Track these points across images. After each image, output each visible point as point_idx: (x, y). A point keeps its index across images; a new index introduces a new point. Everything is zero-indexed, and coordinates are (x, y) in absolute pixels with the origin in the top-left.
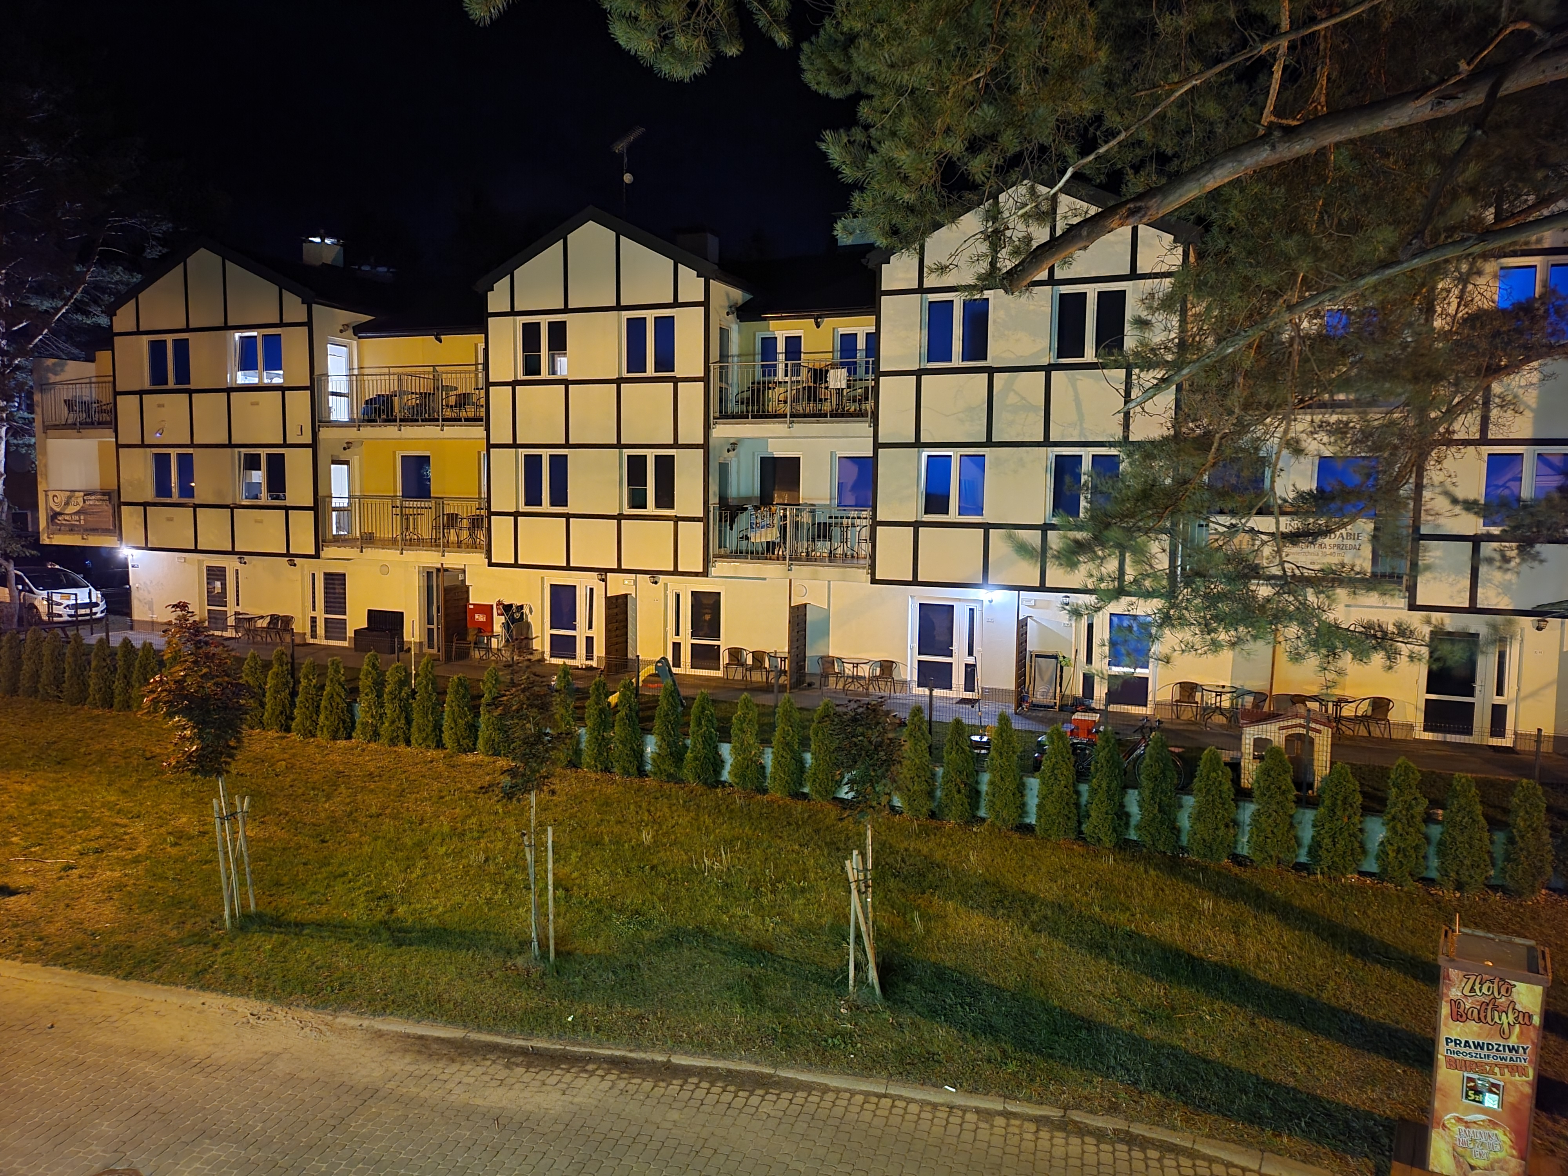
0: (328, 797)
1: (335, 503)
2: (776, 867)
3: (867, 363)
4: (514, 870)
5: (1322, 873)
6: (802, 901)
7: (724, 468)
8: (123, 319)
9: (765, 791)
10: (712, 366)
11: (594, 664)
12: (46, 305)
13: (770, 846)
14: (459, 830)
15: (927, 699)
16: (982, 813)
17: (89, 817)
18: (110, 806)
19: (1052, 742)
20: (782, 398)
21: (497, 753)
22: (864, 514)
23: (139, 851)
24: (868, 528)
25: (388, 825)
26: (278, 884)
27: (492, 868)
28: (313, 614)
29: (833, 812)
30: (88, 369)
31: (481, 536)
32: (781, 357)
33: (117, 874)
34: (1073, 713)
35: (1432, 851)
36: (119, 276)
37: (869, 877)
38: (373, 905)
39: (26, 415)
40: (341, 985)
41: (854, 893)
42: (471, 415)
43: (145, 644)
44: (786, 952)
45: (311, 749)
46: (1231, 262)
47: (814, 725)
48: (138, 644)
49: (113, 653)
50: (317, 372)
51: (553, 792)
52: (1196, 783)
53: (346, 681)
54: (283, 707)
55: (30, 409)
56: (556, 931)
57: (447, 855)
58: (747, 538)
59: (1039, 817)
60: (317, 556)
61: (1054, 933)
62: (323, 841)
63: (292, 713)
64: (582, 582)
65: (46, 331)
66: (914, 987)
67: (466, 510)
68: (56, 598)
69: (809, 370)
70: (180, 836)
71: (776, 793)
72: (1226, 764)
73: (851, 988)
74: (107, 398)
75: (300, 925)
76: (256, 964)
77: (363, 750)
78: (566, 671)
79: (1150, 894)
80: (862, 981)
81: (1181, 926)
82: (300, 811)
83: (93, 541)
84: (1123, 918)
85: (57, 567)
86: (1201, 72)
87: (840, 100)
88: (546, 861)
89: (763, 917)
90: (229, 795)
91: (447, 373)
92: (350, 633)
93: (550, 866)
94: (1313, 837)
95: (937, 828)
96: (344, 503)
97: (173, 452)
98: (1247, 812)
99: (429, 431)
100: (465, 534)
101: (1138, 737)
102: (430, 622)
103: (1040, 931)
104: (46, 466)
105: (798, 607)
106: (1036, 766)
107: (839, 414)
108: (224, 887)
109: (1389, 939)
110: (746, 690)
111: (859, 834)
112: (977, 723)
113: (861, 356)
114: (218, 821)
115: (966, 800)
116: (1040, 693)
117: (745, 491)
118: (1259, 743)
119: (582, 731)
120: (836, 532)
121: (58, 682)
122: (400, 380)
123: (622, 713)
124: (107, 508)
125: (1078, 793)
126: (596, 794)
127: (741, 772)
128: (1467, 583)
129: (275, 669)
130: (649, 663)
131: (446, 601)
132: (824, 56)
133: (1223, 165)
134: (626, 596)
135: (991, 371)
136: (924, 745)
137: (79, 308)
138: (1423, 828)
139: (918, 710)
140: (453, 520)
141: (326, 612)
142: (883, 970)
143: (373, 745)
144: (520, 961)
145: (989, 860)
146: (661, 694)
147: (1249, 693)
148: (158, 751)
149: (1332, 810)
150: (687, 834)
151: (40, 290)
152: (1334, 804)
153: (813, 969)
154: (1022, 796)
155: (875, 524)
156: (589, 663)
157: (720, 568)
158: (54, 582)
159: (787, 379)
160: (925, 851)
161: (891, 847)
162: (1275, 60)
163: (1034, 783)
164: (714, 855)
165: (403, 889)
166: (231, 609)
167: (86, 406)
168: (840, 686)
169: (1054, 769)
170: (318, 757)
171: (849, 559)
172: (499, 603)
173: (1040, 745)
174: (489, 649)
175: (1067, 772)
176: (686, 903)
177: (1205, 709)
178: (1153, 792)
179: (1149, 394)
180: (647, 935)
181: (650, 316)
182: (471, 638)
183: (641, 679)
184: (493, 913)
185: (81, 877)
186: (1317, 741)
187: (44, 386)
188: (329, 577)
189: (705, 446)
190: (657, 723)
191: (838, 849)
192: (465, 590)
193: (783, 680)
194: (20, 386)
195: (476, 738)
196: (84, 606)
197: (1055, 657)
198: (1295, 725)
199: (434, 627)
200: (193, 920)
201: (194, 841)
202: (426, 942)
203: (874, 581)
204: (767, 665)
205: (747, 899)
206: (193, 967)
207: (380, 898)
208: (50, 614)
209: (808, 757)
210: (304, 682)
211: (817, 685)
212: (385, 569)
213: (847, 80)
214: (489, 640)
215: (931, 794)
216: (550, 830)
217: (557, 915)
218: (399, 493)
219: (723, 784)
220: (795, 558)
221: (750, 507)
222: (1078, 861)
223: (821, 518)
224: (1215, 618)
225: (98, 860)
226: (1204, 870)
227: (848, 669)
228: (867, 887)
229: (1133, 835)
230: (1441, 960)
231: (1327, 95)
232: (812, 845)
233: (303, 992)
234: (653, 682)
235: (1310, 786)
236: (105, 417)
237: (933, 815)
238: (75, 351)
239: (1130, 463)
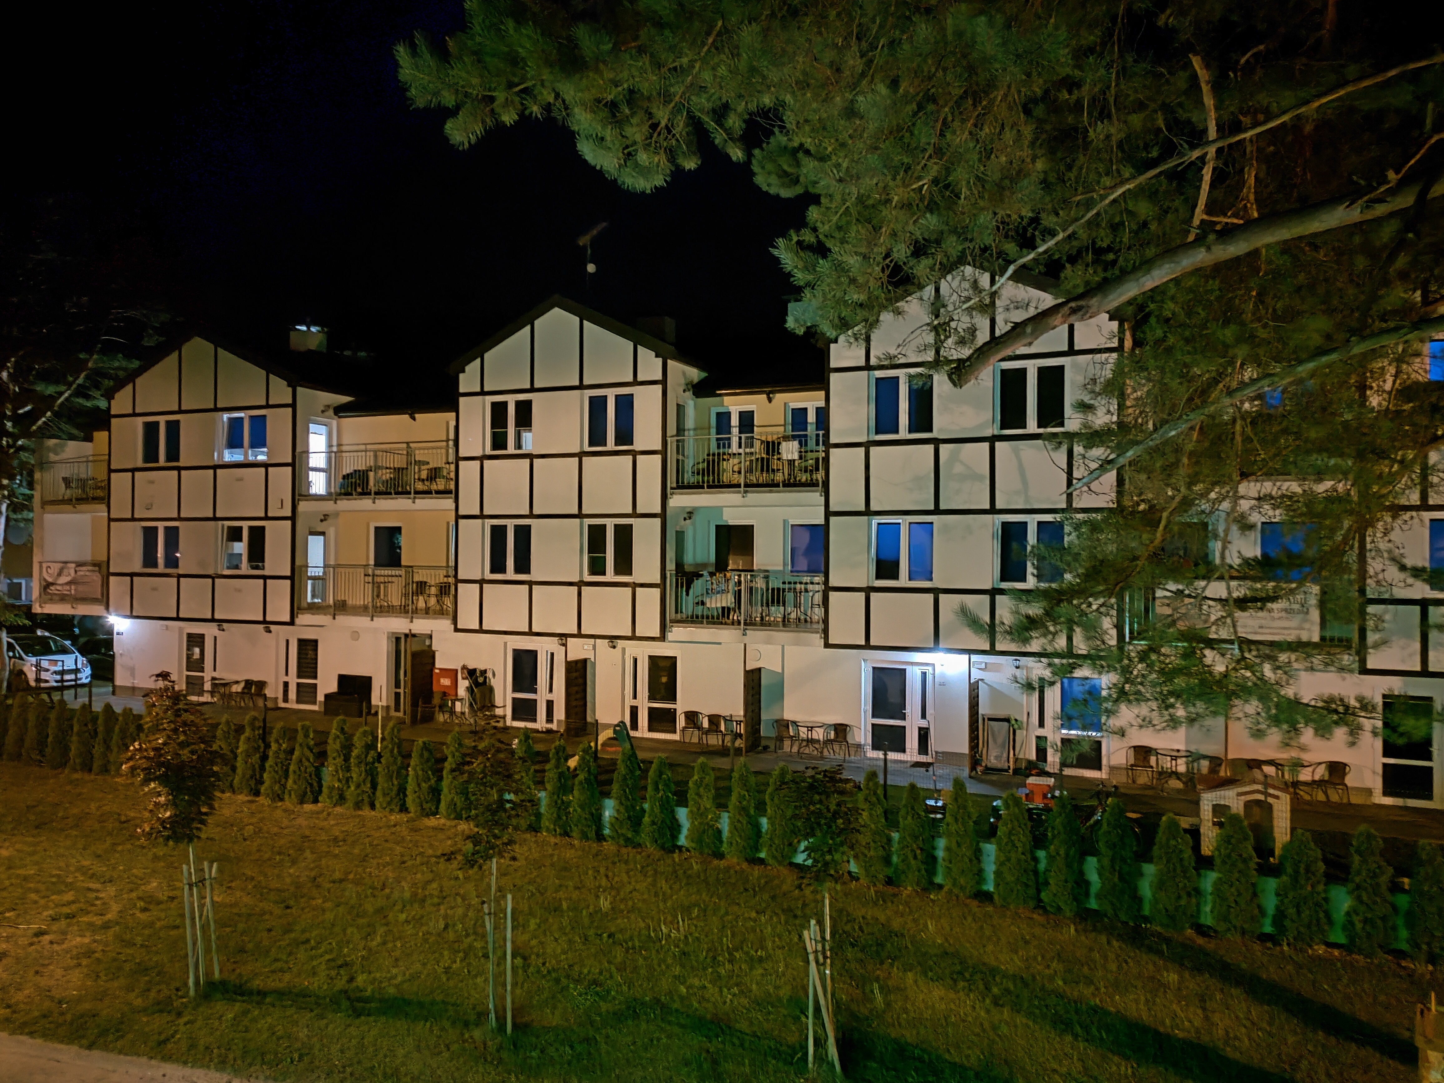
0: (294, 862)
1: (311, 572)
2: (733, 935)
3: (818, 435)
4: (472, 937)
5: (1288, 944)
6: (760, 971)
7: (680, 536)
8: (121, 403)
9: (721, 856)
10: (669, 439)
11: (554, 726)
12: (51, 390)
13: (727, 913)
14: (420, 896)
15: (882, 764)
16: (939, 879)
17: (63, 882)
18: (83, 870)
19: (1007, 806)
20: (736, 469)
21: (459, 817)
22: (816, 579)
23: (109, 916)
24: (821, 594)
25: (351, 891)
26: (242, 951)
27: (451, 936)
28: (286, 679)
29: (790, 879)
30: (86, 448)
31: (448, 602)
32: (735, 431)
33: (87, 940)
34: (1028, 776)
35: (1400, 922)
36: (119, 363)
37: (827, 947)
38: (333, 973)
39: (27, 492)
40: (301, 1057)
41: (813, 965)
42: (441, 487)
43: (125, 710)
44: (743, 1026)
45: (279, 813)
46: (1169, 350)
47: (770, 790)
48: (118, 709)
49: (95, 718)
50: (298, 450)
51: (514, 859)
52: (1156, 851)
53: (316, 745)
54: (254, 770)
55: (31, 486)
56: (513, 1002)
57: (407, 922)
58: (703, 603)
59: (997, 885)
60: (292, 623)
61: (1017, 1008)
62: (287, 907)
63: (262, 777)
64: (543, 647)
65: (49, 414)
66: (875, 1065)
67: (435, 578)
68: (45, 664)
69: (762, 442)
70: (150, 901)
71: (733, 859)
72: (1186, 831)
73: (810, 1065)
74: (103, 476)
75: (262, 994)
76: (218, 1033)
77: (329, 814)
78: (527, 734)
79: (1113, 967)
80: (821, 1058)
81: (1147, 1001)
82: (266, 876)
83: (82, 610)
84: (1088, 991)
85: (47, 634)
86: (1133, 177)
87: (789, 199)
88: (505, 928)
89: (721, 988)
90: (199, 860)
91: (420, 449)
92: (320, 698)
93: (509, 935)
94: (1277, 908)
95: (895, 895)
96: (319, 572)
97: (161, 525)
98: (1209, 880)
99: (402, 503)
100: (433, 601)
101: (1094, 802)
102: (397, 685)
103: (1002, 1006)
104: (42, 539)
105: (752, 671)
106: (991, 833)
107: (791, 484)
108: (190, 954)
109: (1363, 1016)
110: (702, 753)
111: (816, 901)
112: (932, 787)
113: (811, 429)
114: (187, 887)
115: (923, 867)
116: (993, 757)
117: (700, 559)
118: (1219, 809)
119: (542, 795)
120: (790, 596)
121: (41, 744)
122: (376, 456)
123: (581, 777)
124: (97, 578)
125: (1036, 860)
126: (555, 859)
127: (698, 837)
128: (1417, 646)
129: (247, 734)
130: (607, 726)
131: (413, 665)
132: (775, 161)
133: (1160, 266)
134: (585, 661)
135: (937, 442)
136: (879, 811)
137: (81, 392)
138: (1390, 897)
139: (873, 775)
140: (422, 587)
141: (299, 677)
142: (844, 1045)
143: (339, 810)
144: (477, 1033)
145: (948, 928)
146: (619, 757)
147: (1205, 757)
148: (132, 814)
149: (1295, 878)
150: (644, 901)
151: (46, 377)
152: (1297, 872)
153: (772, 1044)
154: (979, 861)
155: (828, 589)
156: (549, 726)
157: (677, 633)
158: (43, 648)
159: (741, 451)
160: (882, 918)
161: (848, 915)
162: (1204, 164)
163: (990, 849)
164: (671, 923)
165: (363, 957)
166: (208, 674)
167: (83, 483)
168: (795, 749)
169: (1010, 833)
170: (285, 822)
171: (803, 624)
172: (464, 667)
173: (996, 809)
174: (452, 712)
175: (1023, 838)
176: (643, 972)
177: (1160, 773)
178: (1113, 860)
179: (1095, 475)
180: (604, 1007)
181: (611, 394)
182: (436, 701)
183: (600, 742)
184: (451, 983)
185: (51, 943)
186: (1275, 808)
187: (43, 465)
188: (302, 643)
189: (663, 515)
190: (615, 788)
191: (795, 917)
192: (431, 655)
193: (739, 743)
194: (23, 465)
195: (439, 801)
196: (70, 672)
197: (1007, 720)
198: (1253, 791)
199: (401, 691)
200: (158, 987)
201: (161, 906)
202: (384, 1014)
203: (827, 645)
204: (723, 728)
205: (705, 969)
206: (156, 1037)
207: (340, 967)
208: (38, 680)
209: (764, 821)
210: (274, 746)
211: (772, 747)
212: (355, 635)
213: (796, 181)
214: (453, 704)
215: (887, 861)
216: (509, 897)
217: (515, 985)
218: (372, 562)
219: (680, 848)
220: (750, 623)
221: (705, 573)
222: (1038, 931)
223: (775, 583)
224: (1171, 693)
225: (69, 925)
226: (1168, 941)
227: (803, 733)
228: (825, 957)
229: (1093, 904)
230: (1419, 1042)
231: (1256, 192)
232: (769, 912)
233: (263, 1063)
234: (612, 746)
235: (1272, 853)
236: (100, 493)
237: (889, 881)
238: (75, 432)
239: (1078, 537)
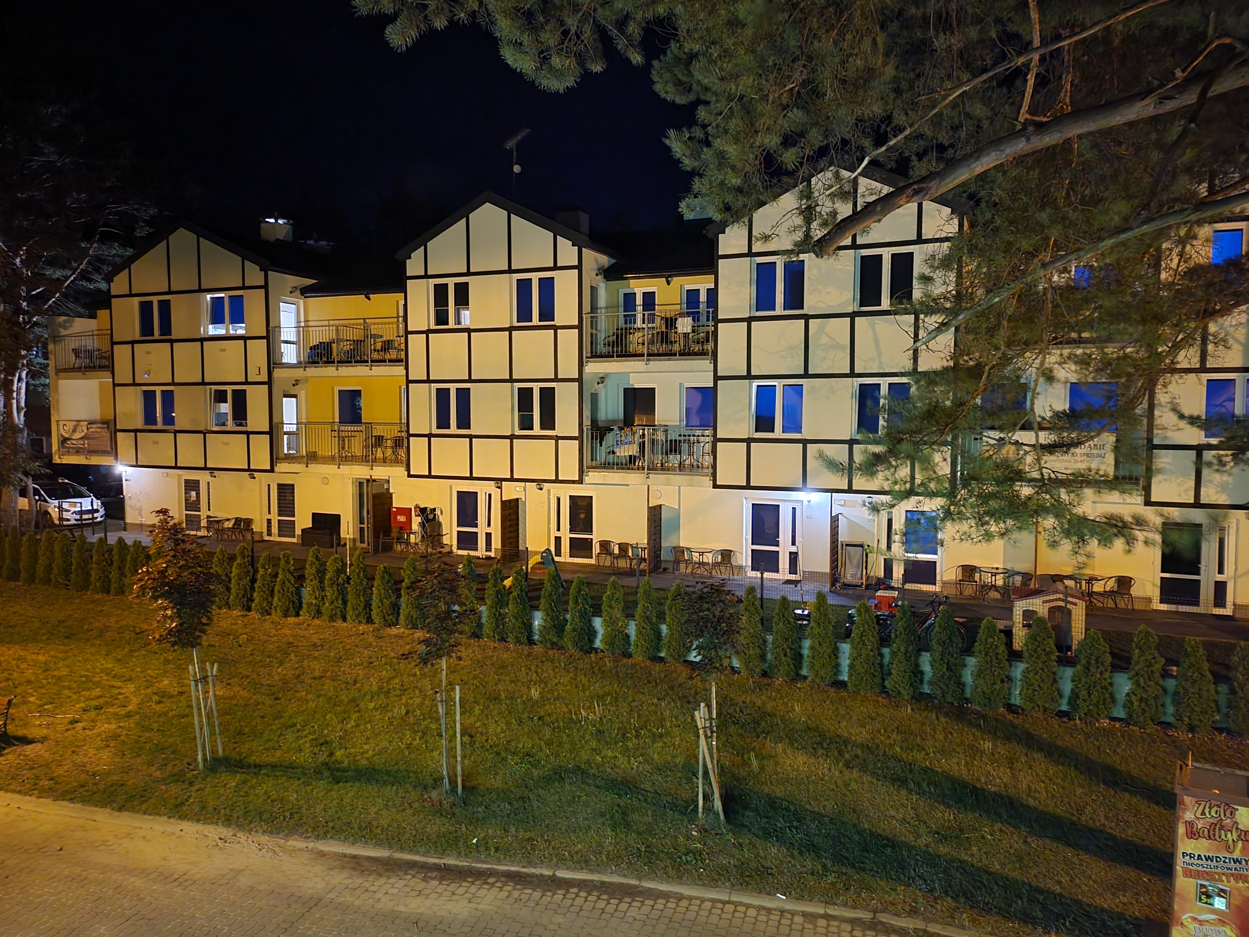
0: (281, 664)
1: (286, 428)
2: (639, 717)
3: (708, 312)
4: (429, 721)
5: (1080, 719)
6: (660, 744)
7: (594, 398)
8: (119, 285)
9: (630, 656)
10: (584, 316)
11: (492, 554)
12: (59, 274)
13: (634, 701)
14: (385, 689)
15: (759, 581)
16: (804, 672)
17: (91, 681)
18: (107, 672)
19: (860, 614)
20: (640, 341)
21: (415, 627)
22: (707, 433)
23: (130, 708)
24: (710, 444)
25: (328, 685)
26: (241, 733)
27: (412, 720)
28: (269, 517)
29: (685, 672)
30: (92, 324)
31: (402, 453)
32: (640, 309)
33: (113, 726)
34: (877, 591)
35: (1168, 701)
36: (115, 250)
37: (714, 724)
38: (316, 750)
39: (42, 361)
40: (291, 814)
41: (702, 737)
42: (394, 357)
43: (135, 541)
44: (647, 786)
45: (267, 625)
46: (996, 230)
47: (668, 602)
48: (129, 542)
49: (110, 550)
50: (271, 325)
51: (460, 658)
52: (977, 647)
53: (295, 570)
54: (245, 591)
55: (46, 356)
56: (463, 770)
57: (376, 709)
58: (614, 453)
59: (850, 675)
60: (272, 470)
61: (864, 768)
62: (277, 699)
63: (252, 596)
64: (482, 489)
65: (58, 295)
66: (751, 814)
67: (390, 433)
68: (65, 506)
69: (662, 318)
70: (163, 696)
71: (639, 658)
72: (1001, 631)
73: (700, 815)
74: (106, 347)
75: (259, 766)
76: (223, 797)
77: (309, 625)
78: (470, 560)
79: (941, 737)
80: (709, 809)
81: (967, 763)
82: (258, 675)
83: (95, 460)
84: (920, 756)
85: (66, 481)
86: (969, 80)
87: (683, 105)
88: (455, 713)
89: (628, 757)
90: (202, 662)
91: (374, 324)
92: (298, 532)
93: (458, 718)
94: (1072, 690)
95: (768, 685)
96: (294, 428)
97: (158, 390)
98: (1019, 670)
99: (361, 370)
100: (389, 452)
101: (929, 610)
102: (362, 522)
103: (852, 768)
104: (57, 401)
105: (654, 507)
106: (848, 634)
107: (686, 353)
108: (198, 736)
109: (1135, 772)
110: (614, 574)
111: (706, 690)
112: (800, 599)
113: (703, 307)
114: (193, 683)
115: (791, 663)
116: (850, 575)
117: (611, 416)
118: (1028, 614)
119: (483, 608)
120: (685, 447)
121: (67, 572)
122: (337, 330)
123: (515, 594)
124: (106, 434)
125: (881, 655)
126: (495, 659)
127: (610, 640)
128: (1192, 483)
129: (238, 561)
130: (536, 553)
131: (374, 505)
132: (671, 71)
133: (988, 154)
134: (517, 500)
135: (806, 318)
136: (757, 618)
137: (83, 275)
138: (1161, 682)
139: (751, 590)
140: (379, 440)
141: (279, 515)
142: (726, 800)
143: (317, 622)
144: (434, 794)
145: (811, 709)
146: (546, 578)
147: (1018, 573)
148: (146, 627)
149: (1087, 668)
150: (567, 691)
151: (52, 263)
152: (1089, 663)
153: (669, 799)
154: (837, 658)
155: (716, 440)
156: (488, 553)
157: (592, 477)
158: (64, 493)
159: (644, 326)
160: (759, 703)
161: (731, 700)
162: (1029, 70)
163: (846, 648)
164: (589, 708)
165: (340, 737)
166: (203, 513)
167: (90, 354)
168: (689, 570)
169: (862, 635)
170: (273, 632)
171: (695, 468)
172: (417, 507)
173: (851, 616)
174: (408, 543)
175: (872, 639)
176: (567, 746)
177: (983, 587)
178: (943, 654)
179: (932, 335)
180: (535, 773)
181: (535, 277)
182: (394, 534)
183: (530, 566)
184: (413, 756)
185: (84, 729)
186: (1073, 612)
187: (56, 338)
188: (281, 487)
189: (580, 380)
190: (543, 601)
191: (689, 702)
192: (389, 497)
193: (643, 566)
194: (38, 338)
195: (398, 614)
196: (88, 512)
197: (862, 546)
198: (1055, 599)
199: (365, 526)
200: (173, 763)
201: (175, 700)
202: (359, 780)
203: (715, 486)
204: (630, 554)
205: (616, 743)
206: (173, 801)
207: (322, 744)
208: (61, 519)
209: (664, 628)
210: (261, 571)
211: (671, 570)
212: (325, 480)
213: (690, 90)
214: (408, 536)
215: (763, 657)
216: (457, 687)
217: (464, 757)
218: (337, 420)
219: (596, 650)
220: (652, 468)
221: (615, 428)
222: (882, 711)
223: (673, 436)
224: (987, 513)
225: (98, 715)
226: (984, 717)
227: (696, 557)
228: (712, 732)
229: (926, 689)
230: (1178, 790)
231: (1071, 97)
232: (668, 699)
233: (261, 820)
234: (539, 569)
235: (1069, 648)
236: (105, 362)
237: (765, 674)
238: (80, 310)
239: (918, 389)
